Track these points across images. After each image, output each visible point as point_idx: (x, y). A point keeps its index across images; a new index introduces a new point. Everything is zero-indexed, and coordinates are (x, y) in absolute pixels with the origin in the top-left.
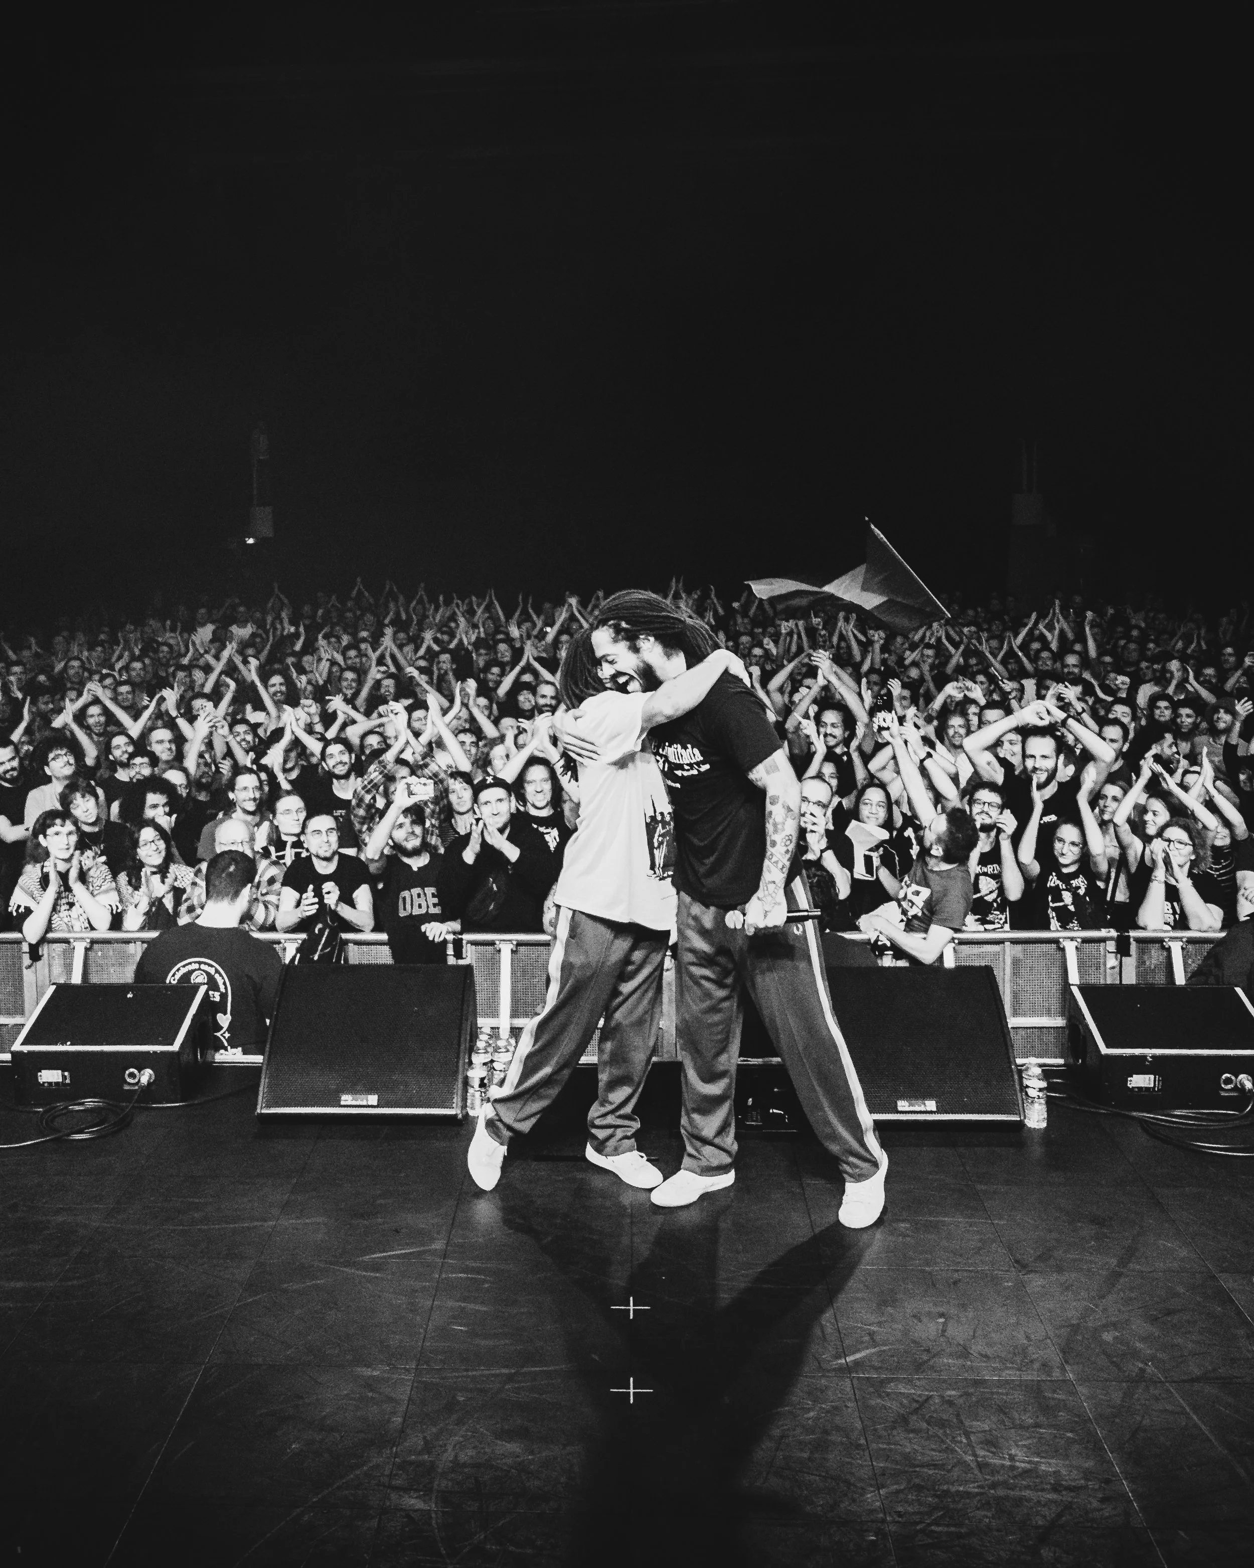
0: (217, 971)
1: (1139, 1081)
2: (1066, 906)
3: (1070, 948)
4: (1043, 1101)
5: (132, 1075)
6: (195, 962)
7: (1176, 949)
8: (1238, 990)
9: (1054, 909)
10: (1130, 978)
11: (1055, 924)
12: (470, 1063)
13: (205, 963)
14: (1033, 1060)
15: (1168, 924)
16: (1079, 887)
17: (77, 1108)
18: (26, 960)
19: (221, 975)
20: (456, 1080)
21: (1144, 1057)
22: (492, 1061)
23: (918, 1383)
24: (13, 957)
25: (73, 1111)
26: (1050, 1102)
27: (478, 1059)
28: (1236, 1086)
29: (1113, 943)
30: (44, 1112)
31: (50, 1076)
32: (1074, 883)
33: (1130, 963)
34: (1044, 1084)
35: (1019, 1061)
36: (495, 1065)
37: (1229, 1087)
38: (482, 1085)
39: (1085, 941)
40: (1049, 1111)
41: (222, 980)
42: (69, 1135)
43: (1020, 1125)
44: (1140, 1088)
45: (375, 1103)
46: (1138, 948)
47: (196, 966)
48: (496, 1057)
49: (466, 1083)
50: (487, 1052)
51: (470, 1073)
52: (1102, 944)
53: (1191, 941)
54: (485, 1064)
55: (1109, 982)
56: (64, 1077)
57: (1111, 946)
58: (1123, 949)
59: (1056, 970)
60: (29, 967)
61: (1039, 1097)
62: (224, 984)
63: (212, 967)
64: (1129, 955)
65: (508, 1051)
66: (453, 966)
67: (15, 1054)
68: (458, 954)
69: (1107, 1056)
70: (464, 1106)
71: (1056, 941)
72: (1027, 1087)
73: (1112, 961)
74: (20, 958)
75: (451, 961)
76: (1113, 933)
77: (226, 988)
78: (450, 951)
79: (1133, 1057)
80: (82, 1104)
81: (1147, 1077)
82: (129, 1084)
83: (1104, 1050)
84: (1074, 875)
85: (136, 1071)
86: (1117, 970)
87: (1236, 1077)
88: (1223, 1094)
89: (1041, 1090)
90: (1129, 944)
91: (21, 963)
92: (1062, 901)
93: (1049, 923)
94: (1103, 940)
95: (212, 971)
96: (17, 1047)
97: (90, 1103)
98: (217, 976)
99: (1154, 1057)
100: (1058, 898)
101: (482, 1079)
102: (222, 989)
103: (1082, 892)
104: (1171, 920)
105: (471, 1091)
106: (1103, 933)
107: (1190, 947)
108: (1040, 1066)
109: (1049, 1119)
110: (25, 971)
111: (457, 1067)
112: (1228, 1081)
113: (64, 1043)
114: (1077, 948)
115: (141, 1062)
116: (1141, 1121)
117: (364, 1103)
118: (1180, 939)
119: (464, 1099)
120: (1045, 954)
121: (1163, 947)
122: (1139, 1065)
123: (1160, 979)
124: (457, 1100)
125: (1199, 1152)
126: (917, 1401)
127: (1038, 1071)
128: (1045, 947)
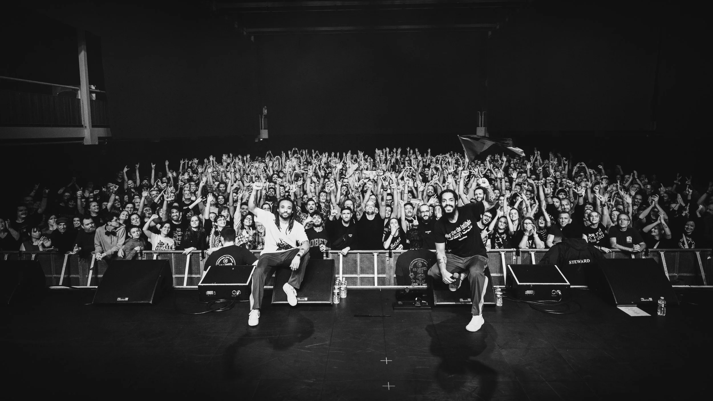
0: (230, 257)
1: (528, 292)
2: (500, 242)
3: (503, 254)
4: (501, 298)
5: (234, 292)
6: (224, 257)
7: (533, 254)
8: (556, 266)
9: (497, 243)
10: (519, 262)
11: (497, 247)
12: (334, 288)
13: (226, 256)
14: (498, 286)
15: (528, 247)
16: (504, 237)
17: (218, 302)
18: (201, 259)
19: (231, 258)
20: (331, 293)
21: (530, 285)
22: (340, 288)
23: (474, 383)
24: (197, 257)
25: (217, 303)
26: (503, 298)
27: (336, 287)
28: (556, 293)
29: (515, 252)
30: (208, 303)
31: (210, 293)
32: (503, 236)
33: (520, 258)
34: (501, 293)
35: (494, 286)
36: (341, 288)
37: (554, 294)
38: (338, 294)
39: (507, 252)
40: (503, 301)
41: (232, 259)
42: (215, 310)
43: (495, 305)
44: (529, 294)
45: (307, 300)
46: (522, 254)
47: (224, 258)
48: (341, 286)
49: (333, 294)
50: (339, 285)
51: (334, 291)
52: (512, 253)
53: (537, 252)
54: (338, 288)
55: (513, 264)
56: (214, 293)
57: (514, 253)
58: (518, 254)
59: (498, 260)
60: (201, 260)
61: (500, 297)
62: (233, 260)
63: (228, 256)
64: (519, 256)
65: (345, 285)
66: (325, 260)
67: (199, 286)
68: (327, 256)
69: (519, 285)
70: (333, 301)
71: (499, 252)
72: (497, 294)
73: (514, 258)
74: (199, 258)
75: (325, 258)
76: (515, 250)
77: (233, 261)
78: (325, 255)
79: (527, 285)
80: (219, 301)
81: (531, 291)
82: (233, 295)
83: (518, 283)
84: (503, 233)
85: (235, 291)
86: (516, 260)
87: (556, 291)
88: (553, 296)
89: (501, 295)
90: (520, 253)
91: (199, 259)
92: (499, 241)
93: (495, 247)
94: (512, 252)
95: (229, 258)
96: (200, 284)
97: (222, 300)
98: (230, 259)
99: (533, 285)
100: (498, 240)
101: (338, 293)
102: (232, 261)
103: (505, 238)
104: (528, 246)
105: (335, 296)
106: (512, 249)
107: (537, 253)
108: (500, 288)
109: (503, 304)
110: (200, 262)
111: (331, 289)
112: (554, 292)
113: (214, 283)
114: (504, 254)
115: (237, 288)
116: (529, 304)
117: (303, 300)
118: (534, 251)
119: (333, 299)
120: (495, 256)
121: (529, 254)
122: (528, 288)
123: (528, 262)
124: (331, 299)
125: (547, 313)
126: (474, 388)
127: (500, 289)
128: (495, 253)
